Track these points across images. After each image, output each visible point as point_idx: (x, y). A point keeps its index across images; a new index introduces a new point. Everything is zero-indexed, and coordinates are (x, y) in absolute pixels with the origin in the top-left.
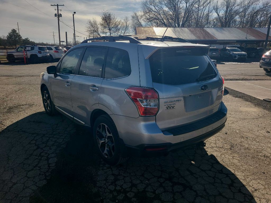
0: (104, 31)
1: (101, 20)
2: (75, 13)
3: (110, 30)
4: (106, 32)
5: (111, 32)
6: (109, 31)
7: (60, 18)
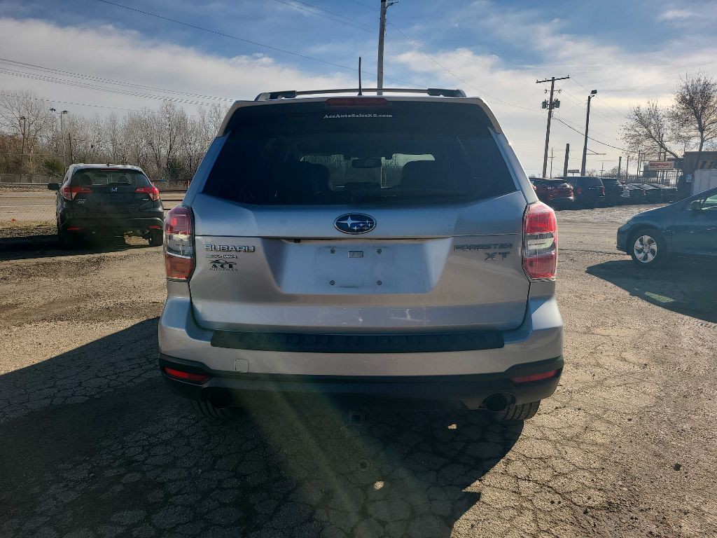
0: (682, 134)
1: (675, 103)
2: (594, 92)
3: (702, 129)
4: (689, 138)
5: (704, 135)
6: (699, 133)
7: (555, 111)
